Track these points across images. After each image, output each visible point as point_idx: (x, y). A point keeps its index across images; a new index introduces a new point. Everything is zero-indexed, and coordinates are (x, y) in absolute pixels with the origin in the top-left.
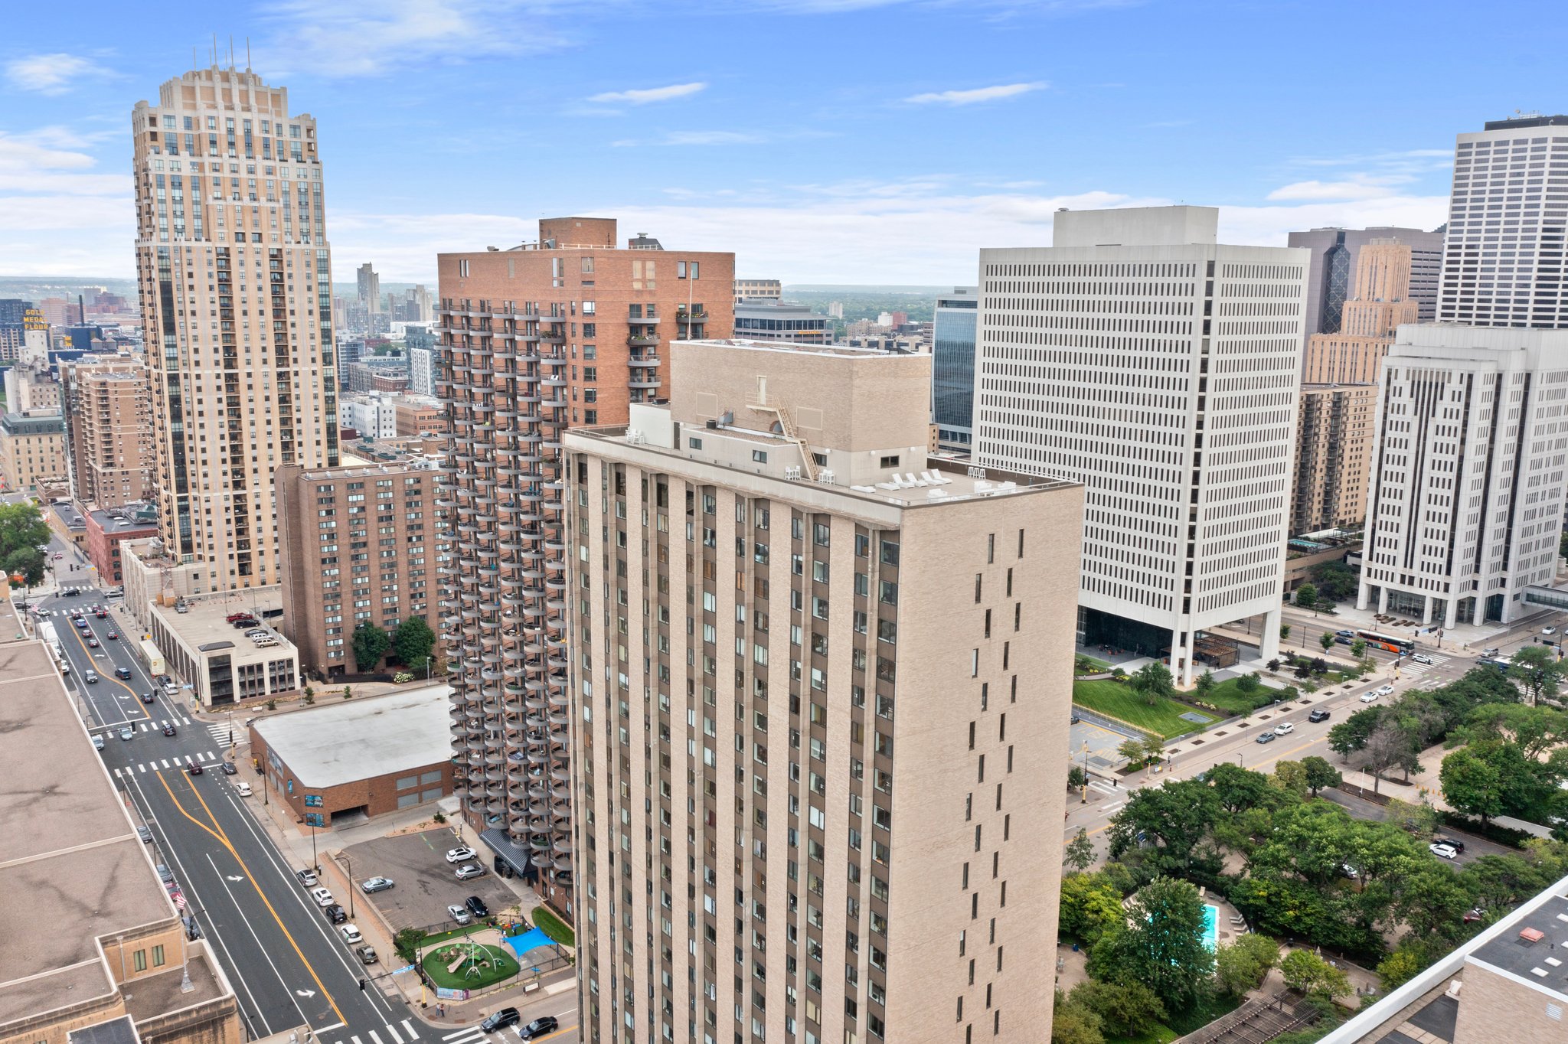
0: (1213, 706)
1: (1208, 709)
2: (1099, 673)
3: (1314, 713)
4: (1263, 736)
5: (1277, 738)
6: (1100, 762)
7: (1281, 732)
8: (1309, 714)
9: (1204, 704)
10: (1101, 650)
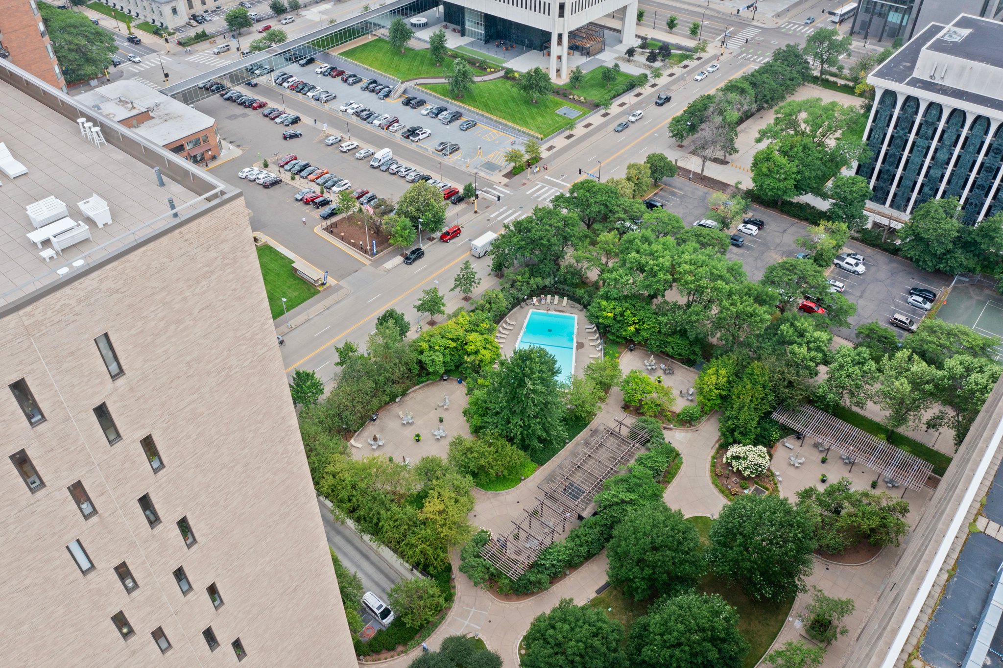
0: (582, 99)
1: (578, 102)
2: (495, 72)
3: (659, 98)
4: (620, 125)
5: (631, 125)
6: (490, 167)
7: (633, 119)
8: (655, 99)
9: (577, 98)
10: (498, 46)
